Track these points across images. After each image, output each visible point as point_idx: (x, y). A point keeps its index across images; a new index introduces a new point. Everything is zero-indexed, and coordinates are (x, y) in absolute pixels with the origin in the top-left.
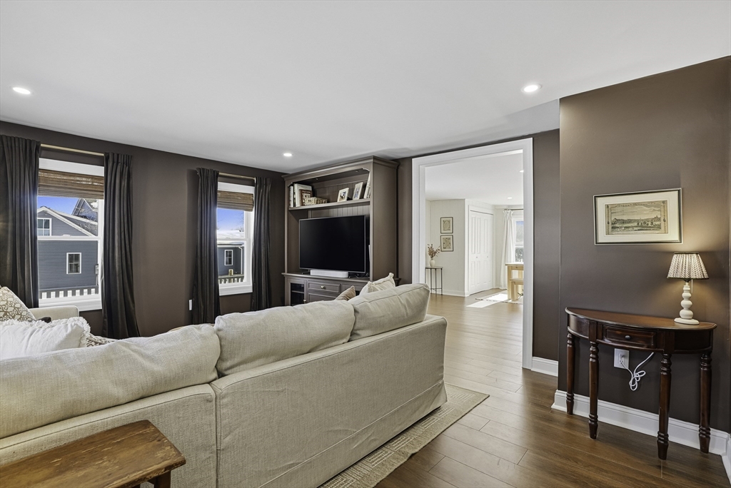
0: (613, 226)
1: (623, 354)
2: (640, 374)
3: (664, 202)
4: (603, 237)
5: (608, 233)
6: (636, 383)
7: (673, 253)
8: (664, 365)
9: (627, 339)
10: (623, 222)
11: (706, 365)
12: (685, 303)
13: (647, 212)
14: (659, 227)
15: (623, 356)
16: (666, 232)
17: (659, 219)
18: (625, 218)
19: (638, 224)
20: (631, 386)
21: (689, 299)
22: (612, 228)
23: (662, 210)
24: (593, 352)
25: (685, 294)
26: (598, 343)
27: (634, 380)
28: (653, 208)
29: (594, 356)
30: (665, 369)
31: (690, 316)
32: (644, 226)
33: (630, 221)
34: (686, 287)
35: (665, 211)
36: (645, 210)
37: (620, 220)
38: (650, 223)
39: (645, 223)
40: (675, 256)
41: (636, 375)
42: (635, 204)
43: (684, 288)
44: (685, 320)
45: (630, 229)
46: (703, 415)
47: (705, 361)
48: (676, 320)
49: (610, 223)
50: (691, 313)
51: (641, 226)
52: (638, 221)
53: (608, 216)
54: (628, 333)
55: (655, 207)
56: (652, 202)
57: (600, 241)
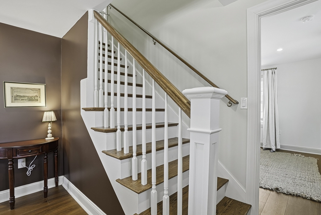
0: (15, 98)
1: (22, 161)
2: (32, 167)
3: (39, 89)
4: (9, 104)
5: (12, 102)
6: (30, 172)
7: (44, 111)
8: (45, 158)
9: (30, 152)
10: (21, 97)
11: (56, 154)
12: (49, 131)
13: (32, 93)
14: (37, 100)
15: (23, 162)
16: (40, 102)
17: (37, 97)
18: (22, 95)
19: (28, 98)
20: (28, 174)
21: (51, 129)
22: (15, 99)
23: (39, 92)
24: (10, 165)
25: (49, 128)
26: (13, 159)
27: (29, 170)
28: (35, 91)
29: (11, 166)
30: (46, 160)
31: (51, 136)
32: (31, 99)
33: (24, 97)
34: (50, 125)
35: (40, 93)
36: (31, 92)
37: (18, 95)
38: (33, 98)
39: (31, 98)
40: (45, 112)
41: (30, 168)
42: (27, 89)
43: (49, 125)
44: (50, 138)
45: (24, 100)
46: (56, 173)
47: (56, 152)
48: (46, 139)
49: (13, 97)
50: (51, 135)
51: (29, 99)
52: (28, 97)
53: (12, 93)
54: (30, 149)
55: (36, 91)
56: (34, 89)
57: (7, 106)
